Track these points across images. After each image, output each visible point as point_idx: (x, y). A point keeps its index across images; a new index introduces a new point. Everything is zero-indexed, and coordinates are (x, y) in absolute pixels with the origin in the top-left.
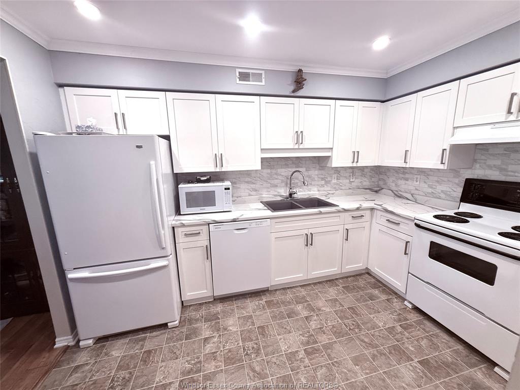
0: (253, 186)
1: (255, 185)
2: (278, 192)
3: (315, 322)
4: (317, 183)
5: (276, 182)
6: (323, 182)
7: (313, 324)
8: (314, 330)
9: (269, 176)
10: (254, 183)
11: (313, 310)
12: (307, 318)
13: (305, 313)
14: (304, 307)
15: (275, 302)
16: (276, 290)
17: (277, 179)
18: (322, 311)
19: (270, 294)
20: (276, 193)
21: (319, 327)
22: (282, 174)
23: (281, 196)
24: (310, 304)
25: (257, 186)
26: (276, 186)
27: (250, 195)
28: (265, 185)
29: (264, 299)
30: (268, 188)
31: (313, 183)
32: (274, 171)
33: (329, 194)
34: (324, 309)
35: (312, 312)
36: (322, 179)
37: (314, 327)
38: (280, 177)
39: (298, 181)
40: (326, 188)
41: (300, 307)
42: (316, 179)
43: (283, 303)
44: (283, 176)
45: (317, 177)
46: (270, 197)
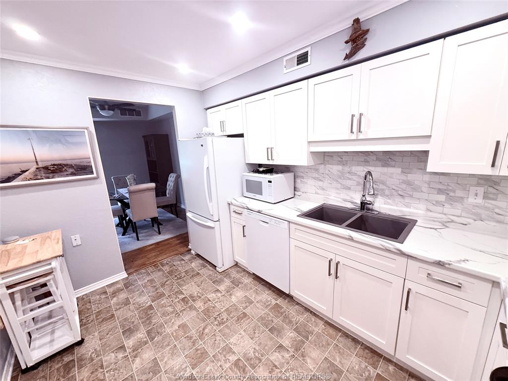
0: (320, 183)
1: (322, 183)
2: (351, 198)
3: (280, 357)
4: (425, 196)
5: (348, 183)
6: (442, 198)
7: (276, 357)
8: (268, 359)
9: (340, 174)
10: (322, 181)
11: (297, 350)
12: (281, 347)
13: (286, 342)
14: (295, 338)
15: (282, 310)
16: (298, 304)
17: (350, 179)
18: (304, 360)
19: (289, 302)
20: (348, 198)
21: (276, 364)
22: (358, 173)
23: (352, 203)
24: (304, 343)
25: (325, 184)
26: (349, 189)
27: (316, 193)
28: (335, 184)
29: (280, 301)
30: (337, 189)
31: (416, 194)
32: (347, 169)
33: (452, 221)
34: (309, 361)
35: (293, 350)
36: (440, 191)
37: (272, 358)
38: (354, 177)
39: (384, 187)
40: (448, 209)
41: (292, 334)
42: (424, 189)
43: (286, 317)
44: (359, 176)
45: (426, 185)
46: (338, 201)
